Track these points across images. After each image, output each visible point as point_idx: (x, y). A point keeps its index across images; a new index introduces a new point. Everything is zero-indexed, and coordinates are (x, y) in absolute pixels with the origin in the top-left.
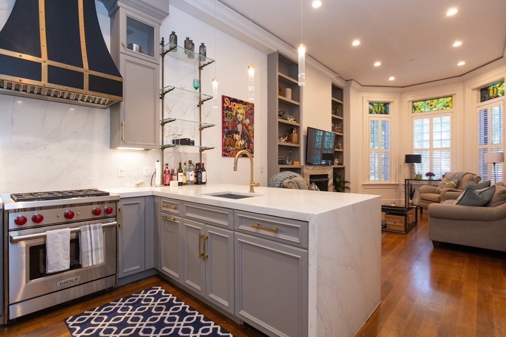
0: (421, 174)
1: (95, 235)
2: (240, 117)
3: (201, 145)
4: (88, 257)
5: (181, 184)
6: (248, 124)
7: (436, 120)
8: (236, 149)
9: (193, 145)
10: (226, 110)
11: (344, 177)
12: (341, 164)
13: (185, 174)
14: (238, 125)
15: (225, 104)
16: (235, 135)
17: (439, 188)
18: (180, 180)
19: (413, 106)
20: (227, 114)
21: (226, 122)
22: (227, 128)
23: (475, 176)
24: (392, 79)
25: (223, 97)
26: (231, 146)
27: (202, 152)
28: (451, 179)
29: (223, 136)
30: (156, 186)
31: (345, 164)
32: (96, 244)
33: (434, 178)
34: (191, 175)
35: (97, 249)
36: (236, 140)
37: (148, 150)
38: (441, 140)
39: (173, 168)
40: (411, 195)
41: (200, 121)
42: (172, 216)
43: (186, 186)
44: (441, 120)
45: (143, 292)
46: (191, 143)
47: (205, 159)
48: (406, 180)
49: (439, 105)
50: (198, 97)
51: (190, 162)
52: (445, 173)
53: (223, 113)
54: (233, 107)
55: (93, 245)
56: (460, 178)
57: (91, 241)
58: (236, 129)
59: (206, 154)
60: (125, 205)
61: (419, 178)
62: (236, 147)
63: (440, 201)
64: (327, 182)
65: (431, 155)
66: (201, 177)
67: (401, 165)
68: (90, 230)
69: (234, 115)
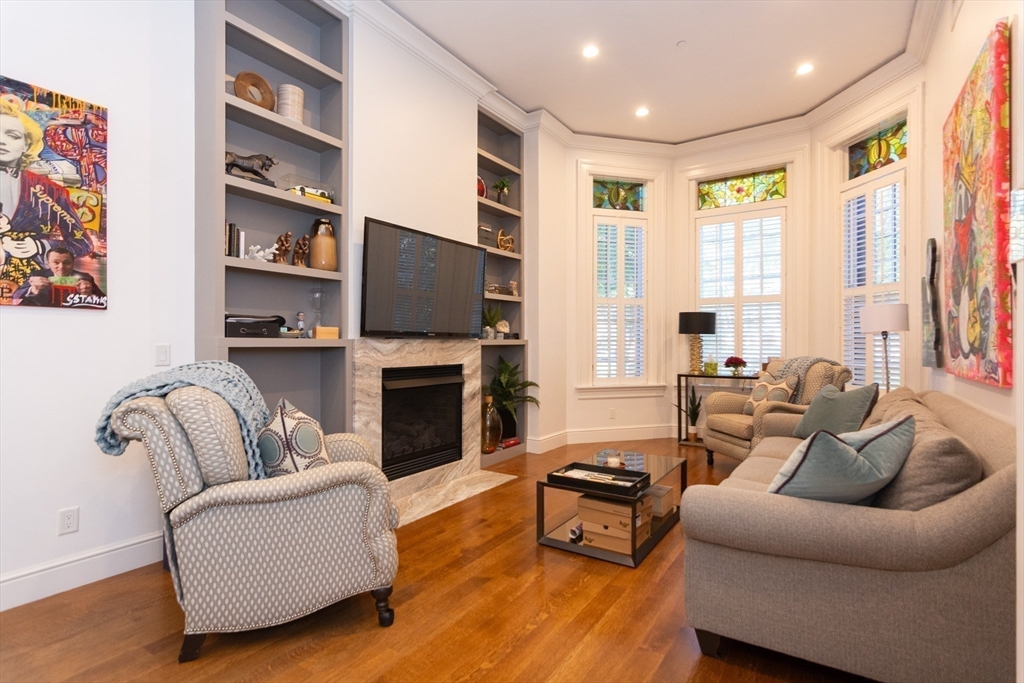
0: (715, 361)
6: (65, 181)
7: (750, 226)
11: (524, 372)
12: (517, 336)
17: (751, 400)
19: (699, 191)
23: (837, 369)
24: (642, 112)
28: (780, 374)
31: (527, 335)
33: (746, 371)
38: (762, 277)
40: (694, 416)
44: (761, 225)
48: (680, 376)
49: (758, 189)
52: (769, 358)
56: (801, 372)
61: (710, 371)
63: (753, 436)
64: (460, 386)
65: (738, 314)
67: (671, 339)
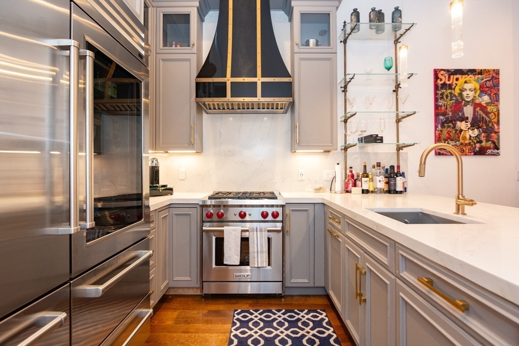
1: (261, 237)
2: (469, 95)
3: (398, 141)
4: (254, 258)
5: (365, 192)
6: (486, 103)
8: (462, 144)
9: (382, 142)
10: (442, 88)
13: (372, 180)
14: (465, 108)
15: (439, 81)
16: (458, 123)
18: (365, 187)
20: (442, 94)
21: (441, 106)
22: (444, 114)
25: (436, 72)
26: (451, 140)
27: (401, 151)
29: (436, 127)
30: (335, 192)
32: (262, 246)
34: (380, 181)
35: (262, 252)
36: (461, 131)
37: (329, 152)
39: (358, 172)
41: (397, 110)
42: (336, 231)
43: (373, 194)
45: (306, 311)
46: (379, 140)
47: (406, 160)
50: (393, 80)
51: (379, 165)
53: (436, 94)
54: (455, 82)
55: (259, 247)
57: (257, 243)
58: (460, 114)
59: (407, 153)
60: (293, 210)
62: (461, 141)
66: (395, 185)
68: (257, 231)
69: (456, 94)
